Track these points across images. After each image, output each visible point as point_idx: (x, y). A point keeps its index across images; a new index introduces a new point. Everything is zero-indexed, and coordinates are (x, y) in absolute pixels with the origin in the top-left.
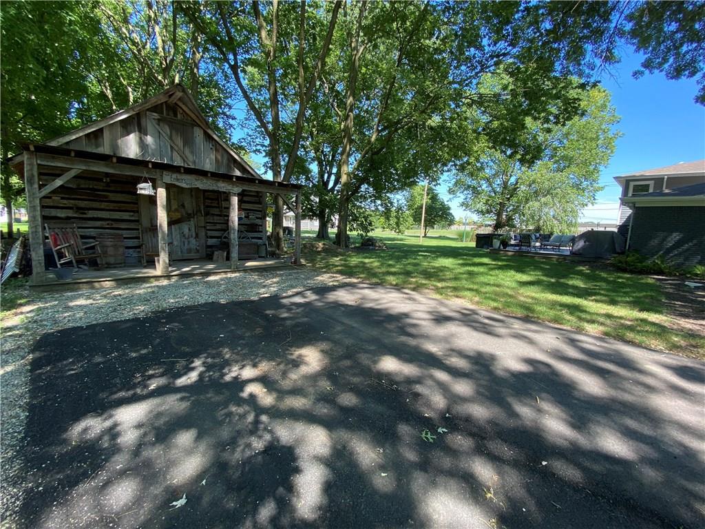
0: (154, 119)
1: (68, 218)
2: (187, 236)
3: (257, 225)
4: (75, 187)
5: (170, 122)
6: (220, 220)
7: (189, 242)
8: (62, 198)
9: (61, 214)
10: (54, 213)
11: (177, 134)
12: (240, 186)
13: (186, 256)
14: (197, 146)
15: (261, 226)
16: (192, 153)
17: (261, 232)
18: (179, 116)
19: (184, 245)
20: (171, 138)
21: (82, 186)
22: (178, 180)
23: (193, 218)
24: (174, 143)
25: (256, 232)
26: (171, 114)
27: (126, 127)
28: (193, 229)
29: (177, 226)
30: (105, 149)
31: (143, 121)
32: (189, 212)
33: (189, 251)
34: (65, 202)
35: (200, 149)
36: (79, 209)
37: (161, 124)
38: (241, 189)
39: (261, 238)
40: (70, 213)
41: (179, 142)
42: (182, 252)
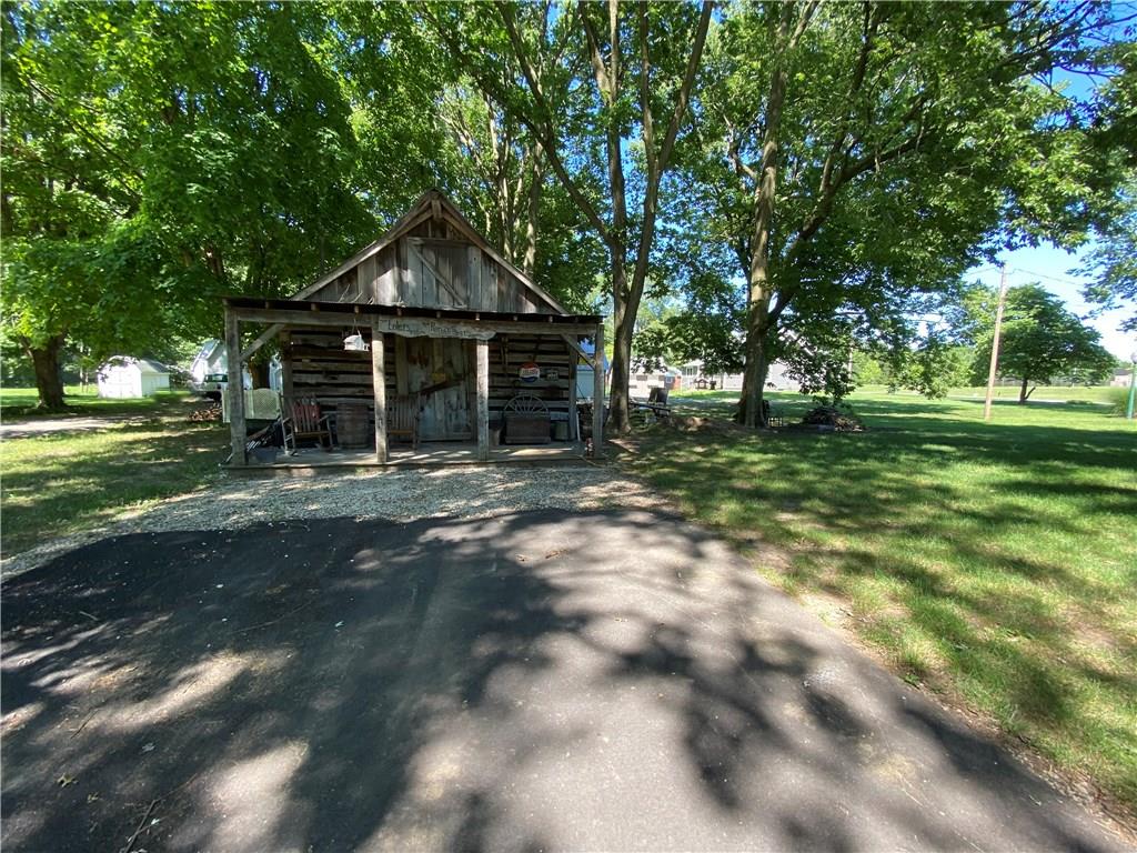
0: (416, 245)
1: (319, 385)
2: (455, 407)
3: (559, 388)
4: (326, 345)
5: (436, 245)
6: (502, 382)
7: (457, 416)
8: (313, 361)
9: (312, 379)
10: (305, 378)
11: (445, 262)
12: (492, 328)
13: (454, 435)
14: (473, 275)
15: (567, 389)
16: (466, 286)
17: (567, 399)
18: (448, 235)
19: (451, 420)
20: (437, 269)
21: (334, 344)
22: (398, 327)
23: (464, 380)
24: (441, 275)
25: (559, 399)
26: (439, 234)
27: (383, 262)
28: (463, 397)
29: (441, 392)
30: (358, 298)
31: (403, 250)
32: (459, 372)
33: (457, 428)
34: (314, 364)
35: (476, 278)
36: (328, 373)
37: (425, 251)
38: (494, 333)
39: (566, 410)
40: (320, 379)
41: (447, 271)
42: (447, 430)
